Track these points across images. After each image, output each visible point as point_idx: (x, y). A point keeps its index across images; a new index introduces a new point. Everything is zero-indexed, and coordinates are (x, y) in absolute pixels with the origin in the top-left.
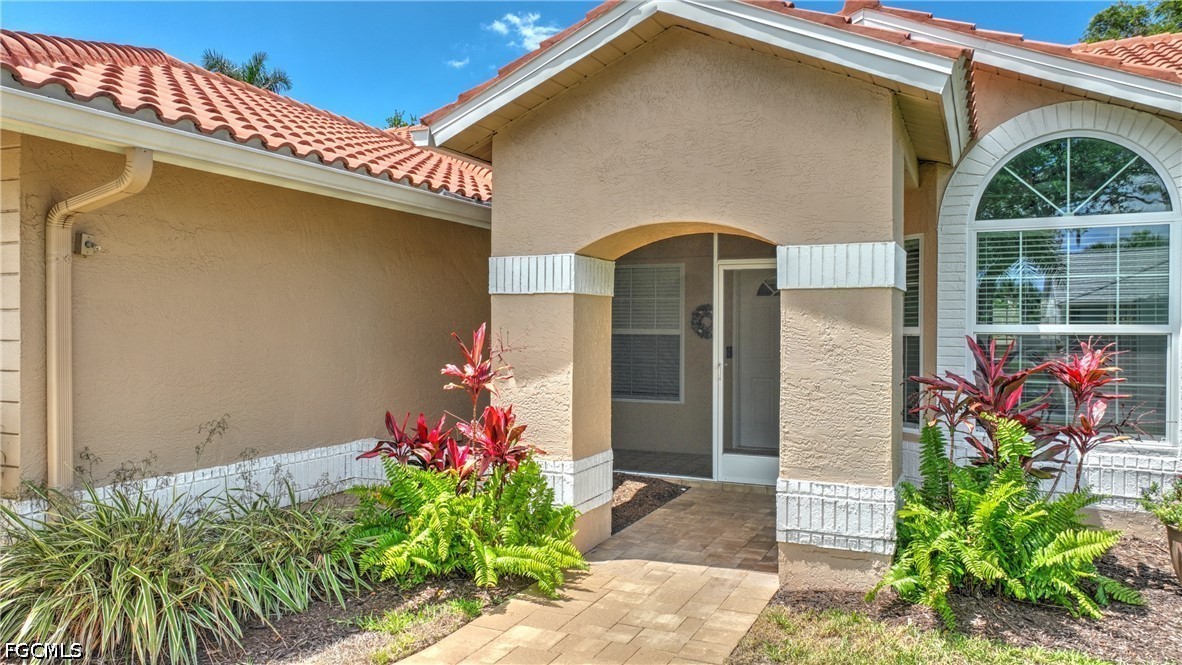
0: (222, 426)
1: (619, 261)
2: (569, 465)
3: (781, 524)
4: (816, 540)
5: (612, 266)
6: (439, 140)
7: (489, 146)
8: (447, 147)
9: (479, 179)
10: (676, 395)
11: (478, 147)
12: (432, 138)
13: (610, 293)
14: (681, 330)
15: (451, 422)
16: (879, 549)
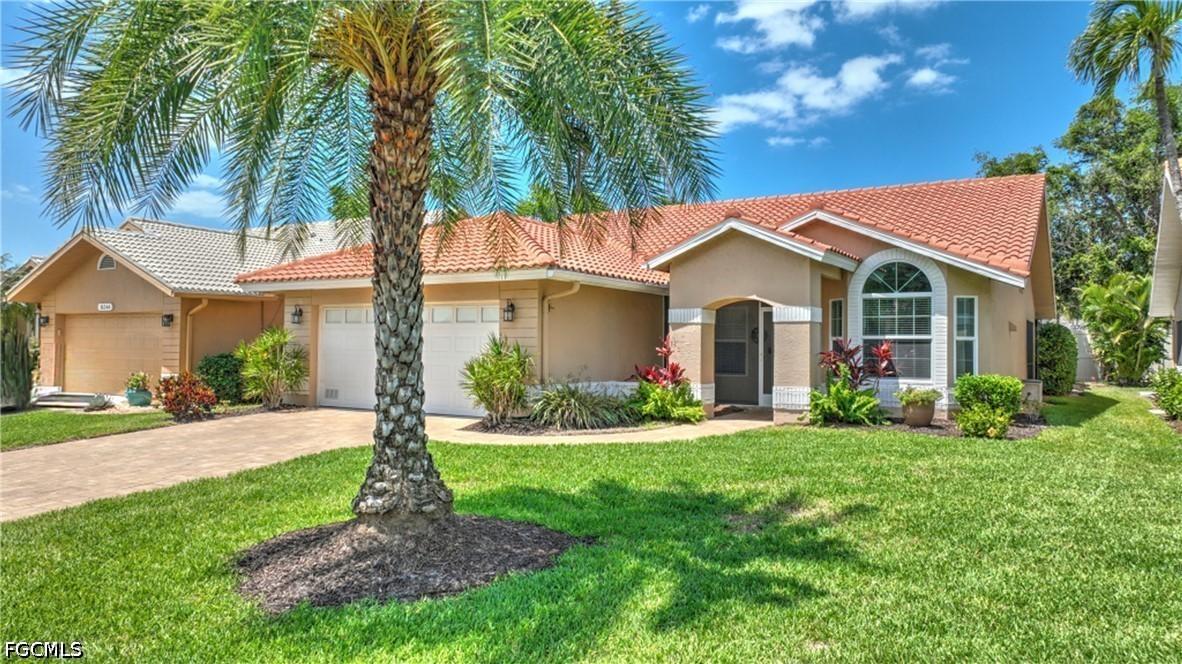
0: (586, 367)
1: (717, 311)
2: (699, 386)
3: (774, 402)
4: (785, 407)
5: (714, 312)
6: (651, 267)
7: (669, 267)
8: (654, 269)
9: (665, 278)
10: (744, 373)
11: (665, 268)
12: (648, 266)
13: (714, 322)
14: (746, 340)
15: (657, 369)
16: (806, 408)
